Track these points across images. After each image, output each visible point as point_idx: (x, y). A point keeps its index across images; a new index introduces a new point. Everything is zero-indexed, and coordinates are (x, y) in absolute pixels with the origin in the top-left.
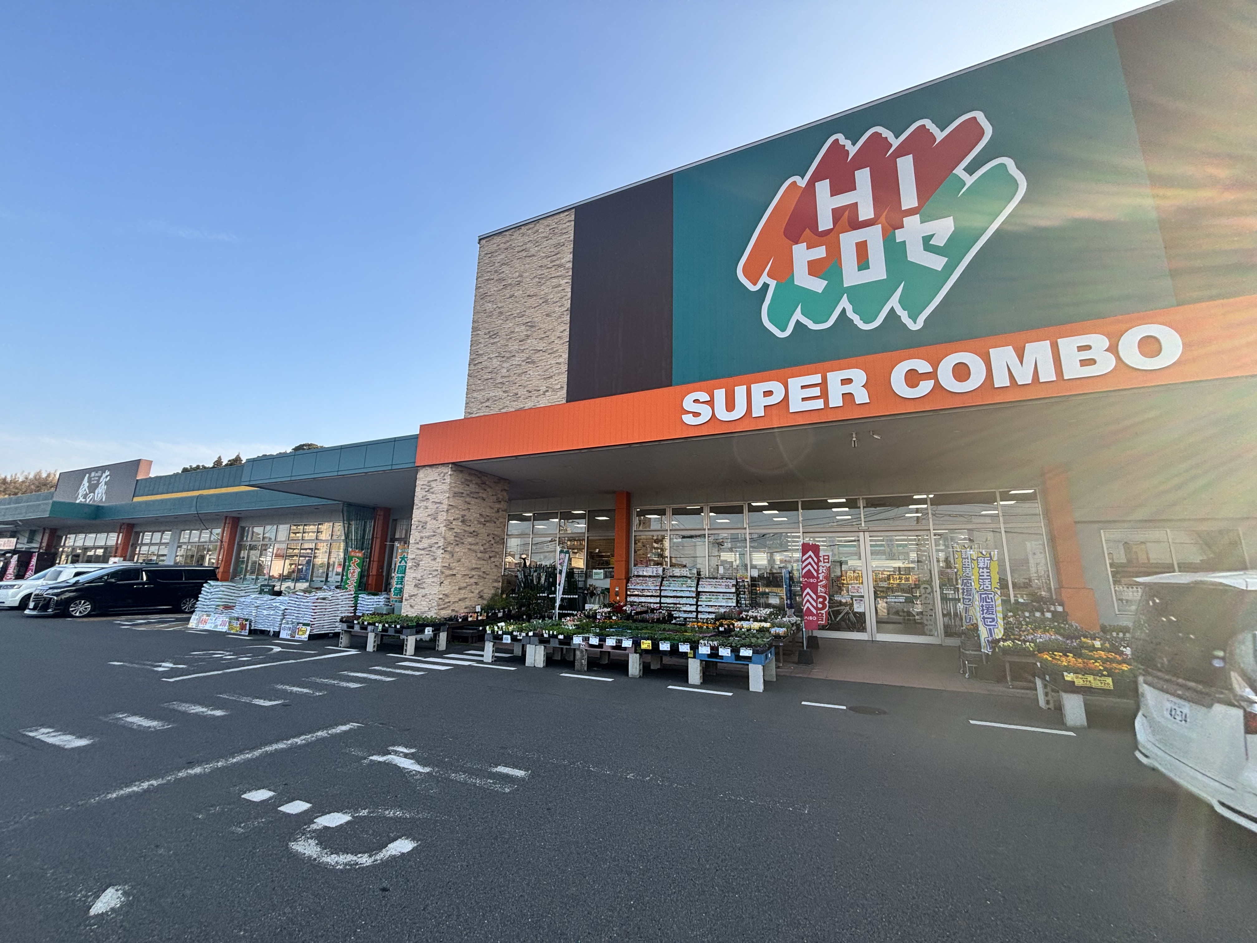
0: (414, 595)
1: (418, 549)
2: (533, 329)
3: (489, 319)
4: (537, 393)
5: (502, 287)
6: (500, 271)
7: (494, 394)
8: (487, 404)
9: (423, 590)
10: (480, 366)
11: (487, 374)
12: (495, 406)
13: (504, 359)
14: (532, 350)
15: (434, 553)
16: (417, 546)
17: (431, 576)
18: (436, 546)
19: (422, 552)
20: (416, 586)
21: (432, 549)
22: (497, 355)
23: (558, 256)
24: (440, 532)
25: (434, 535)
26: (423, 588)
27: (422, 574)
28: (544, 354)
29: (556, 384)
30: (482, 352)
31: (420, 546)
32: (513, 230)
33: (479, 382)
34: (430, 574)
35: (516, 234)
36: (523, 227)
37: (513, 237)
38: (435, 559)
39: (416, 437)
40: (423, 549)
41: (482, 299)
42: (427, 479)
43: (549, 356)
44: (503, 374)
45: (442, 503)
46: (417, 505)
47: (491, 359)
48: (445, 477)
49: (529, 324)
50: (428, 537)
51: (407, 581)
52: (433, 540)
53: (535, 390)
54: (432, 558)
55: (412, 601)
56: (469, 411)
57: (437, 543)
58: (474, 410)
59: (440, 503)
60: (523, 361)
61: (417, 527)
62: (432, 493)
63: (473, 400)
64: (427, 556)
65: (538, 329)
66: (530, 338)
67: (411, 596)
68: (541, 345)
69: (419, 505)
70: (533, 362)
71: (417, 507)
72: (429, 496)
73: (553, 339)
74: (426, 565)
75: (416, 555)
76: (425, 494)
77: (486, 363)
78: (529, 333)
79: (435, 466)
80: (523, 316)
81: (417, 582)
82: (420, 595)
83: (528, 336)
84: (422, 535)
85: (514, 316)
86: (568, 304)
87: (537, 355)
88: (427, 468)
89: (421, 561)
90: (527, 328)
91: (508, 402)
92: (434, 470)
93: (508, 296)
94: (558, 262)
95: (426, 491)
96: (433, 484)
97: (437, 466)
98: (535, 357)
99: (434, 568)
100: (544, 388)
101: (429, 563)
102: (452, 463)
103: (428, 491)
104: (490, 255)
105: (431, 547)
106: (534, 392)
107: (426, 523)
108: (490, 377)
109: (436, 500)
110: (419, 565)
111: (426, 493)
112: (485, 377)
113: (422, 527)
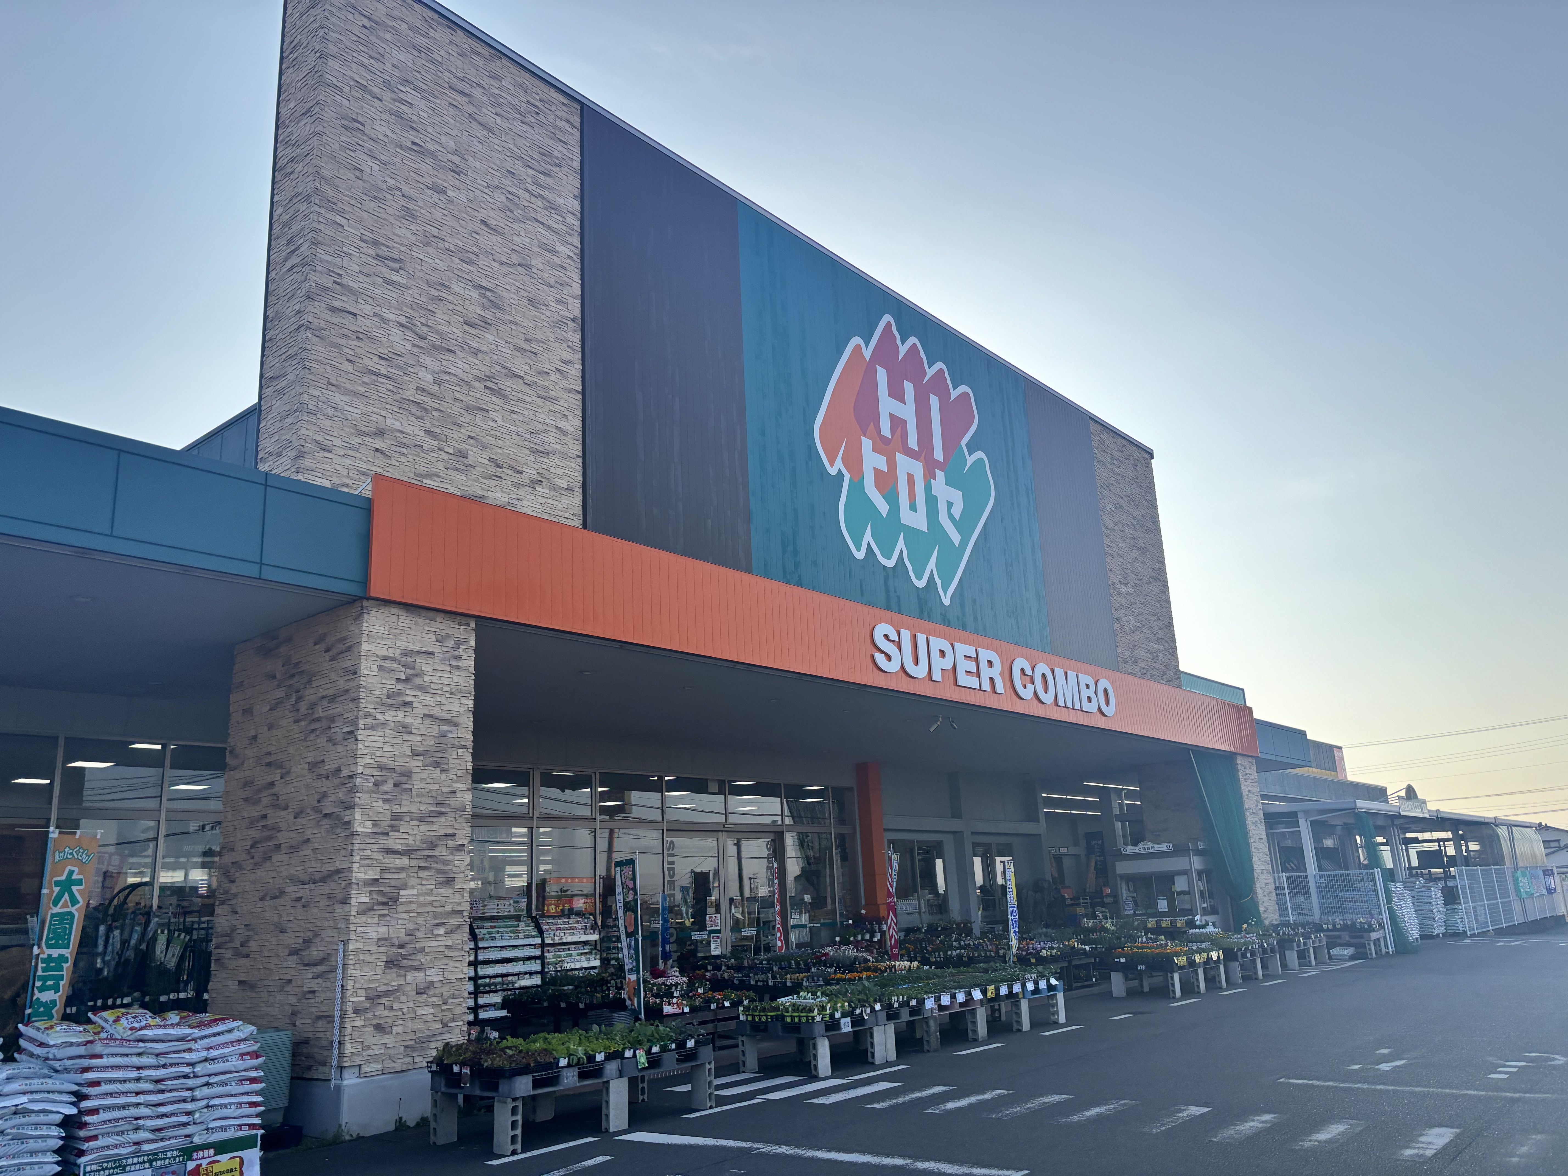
0: (387, 993)
1: (389, 851)
2: (499, 315)
4: (516, 478)
9: (420, 975)
14: (499, 364)
15: (445, 863)
16: (384, 842)
17: (441, 931)
18: (451, 843)
19: (405, 861)
20: (390, 964)
21: (436, 853)
24: (458, 805)
25: (441, 814)
26: (420, 968)
27: (411, 926)
28: (527, 389)
29: (560, 477)
31: (396, 842)
34: (438, 925)
38: (449, 882)
39: (367, 507)
40: (408, 852)
41: (346, 128)
42: (400, 644)
43: (540, 401)
44: (424, 385)
45: (456, 725)
46: (368, 715)
47: (384, 320)
48: (461, 653)
49: (488, 294)
50: (422, 818)
51: (358, 951)
52: (440, 827)
53: (511, 467)
54: (441, 878)
55: (381, 1011)
56: (319, 438)
57: (454, 835)
58: (338, 442)
59: (449, 722)
60: (479, 379)
61: (376, 784)
62: (423, 689)
63: (330, 412)
64: (422, 874)
65: (512, 322)
66: (492, 329)
67: (374, 998)
68: (520, 366)
69: (379, 716)
70: (498, 392)
71: (370, 722)
72: (410, 695)
73: (546, 367)
74: (422, 899)
75: (382, 871)
76: (392, 685)
77: (368, 322)
78: (488, 315)
79: (424, 613)
80: (470, 262)
81: (395, 950)
82: (410, 990)
83: (487, 324)
84: (396, 809)
85: (447, 245)
86: (575, 308)
87: (509, 382)
88: (394, 610)
89: (405, 887)
90: (485, 301)
92: (419, 620)
95: (398, 680)
96: (424, 665)
97: (431, 614)
98: (507, 384)
99: (449, 907)
100: (530, 472)
101: (430, 892)
102: (477, 618)
103: (407, 680)
105: (433, 846)
106: (510, 472)
107: (408, 774)
109: (437, 712)
110: (395, 900)
111: (400, 686)
113: (396, 785)
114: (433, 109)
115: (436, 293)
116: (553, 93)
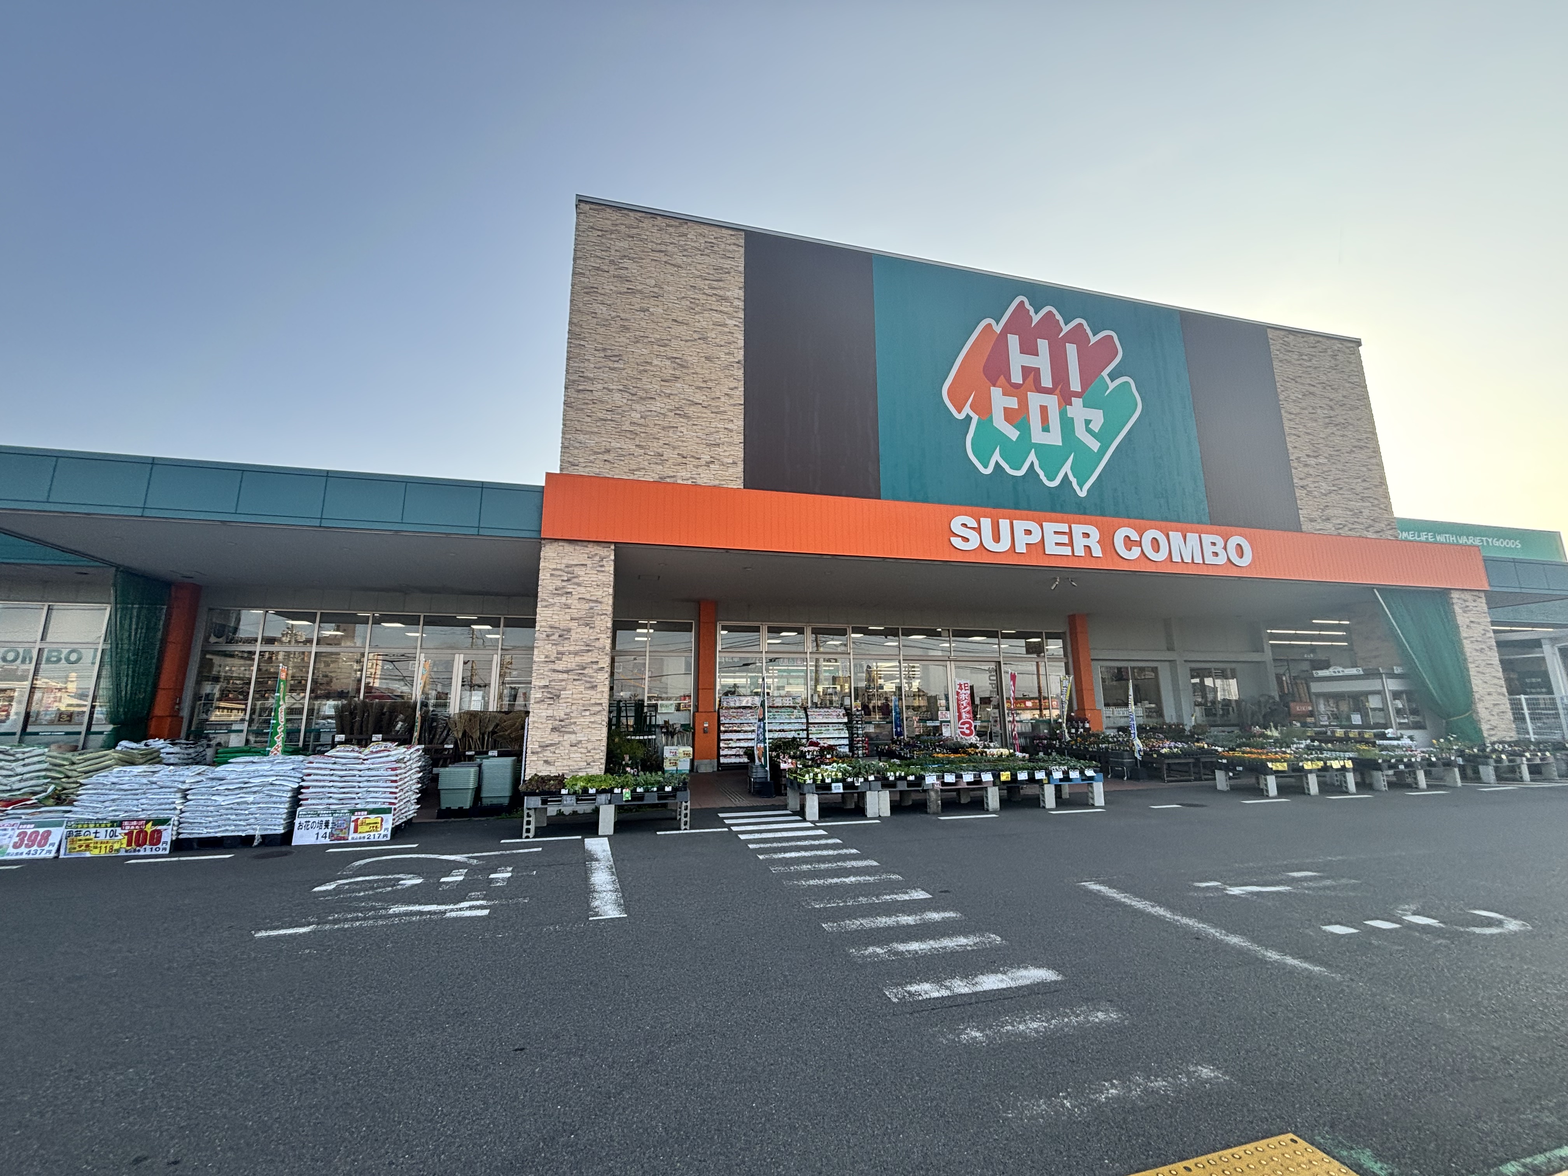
0: (551, 745)
1: (554, 671)
2: (685, 371)
3: (602, 330)
4: (696, 462)
5: (625, 290)
6: (621, 265)
7: (619, 445)
8: (606, 457)
9: (573, 736)
10: (588, 396)
11: (605, 412)
12: (622, 463)
13: (634, 398)
14: (684, 399)
15: (591, 677)
16: (552, 666)
17: (587, 713)
18: (595, 667)
19: (565, 676)
20: (554, 729)
21: (585, 672)
22: (621, 387)
23: (721, 284)
24: (601, 646)
25: (589, 651)
26: (574, 733)
27: (568, 710)
28: (705, 410)
29: (728, 457)
30: (592, 375)
31: (559, 666)
32: (643, 214)
33: (589, 419)
34: (585, 710)
35: (647, 223)
36: (659, 218)
37: (641, 224)
38: (594, 687)
39: (540, 490)
40: (567, 672)
41: (587, 293)
42: (565, 561)
43: (713, 415)
44: (635, 420)
45: (600, 602)
46: (543, 600)
47: (609, 390)
48: (604, 563)
49: (677, 360)
50: (576, 654)
51: (534, 722)
52: (587, 658)
53: (693, 457)
54: (588, 685)
55: (547, 753)
56: (571, 460)
57: (597, 662)
58: (581, 460)
59: (596, 601)
60: (671, 411)
61: (548, 636)
62: (579, 585)
63: (578, 445)
64: (575, 683)
65: (693, 373)
66: (680, 380)
67: (544, 747)
68: (699, 397)
69: (550, 600)
70: (686, 416)
71: (545, 603)
72: (570, 588)
73: (718, 394)
74: (575, 696)
75: (550, 681)
76: (559, 584)
77: (600, 393)
78: (677, 373)
79: (580, 543)
80: (665, 346)
81: (557, 722)
82: (567, 744)
83: (677, 378)
84: (560, 648)
85: (649, 340)
86: (740, 355)
87: (692, 408)
88: (560, 544)
89: (565, 689)
90: (675, 365)
91: (646, 463)
92: (577, 547)
93: (637, 307)
94: (721, 293)
95: (563, 581)
96: (578, 571)
97: (585, 544)
98: (691, 410)
99: (593, 701)
100: (707, 458)
101: (581, 693)
102: (615, 543)
103: (568, 580)
104: (600, 233)
105: (584, 669)
106: (692, 459)
107: (569, 630)
108: (609, 418)
109: (588, 596)
110: (558, 696)
111: (564, 584)
112: (599, 415)
113: (560, 636)
114: (641, 267)
115: (642, 368)
116: (724, 231)
